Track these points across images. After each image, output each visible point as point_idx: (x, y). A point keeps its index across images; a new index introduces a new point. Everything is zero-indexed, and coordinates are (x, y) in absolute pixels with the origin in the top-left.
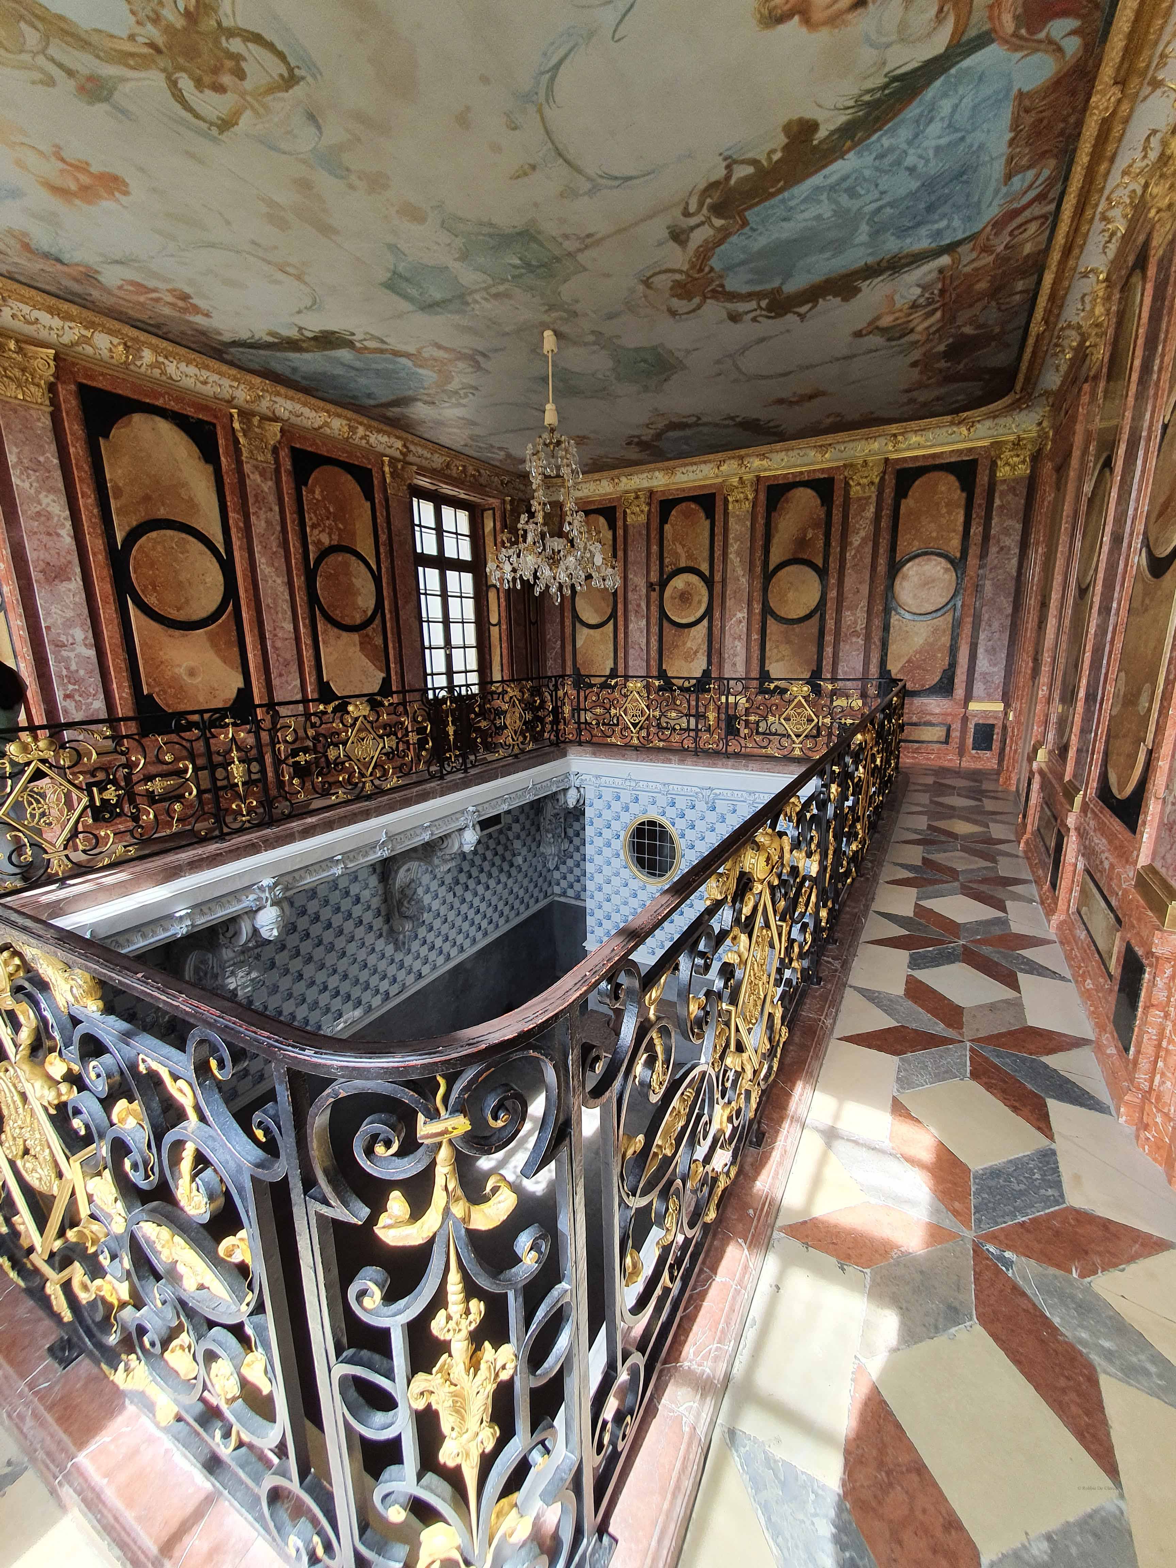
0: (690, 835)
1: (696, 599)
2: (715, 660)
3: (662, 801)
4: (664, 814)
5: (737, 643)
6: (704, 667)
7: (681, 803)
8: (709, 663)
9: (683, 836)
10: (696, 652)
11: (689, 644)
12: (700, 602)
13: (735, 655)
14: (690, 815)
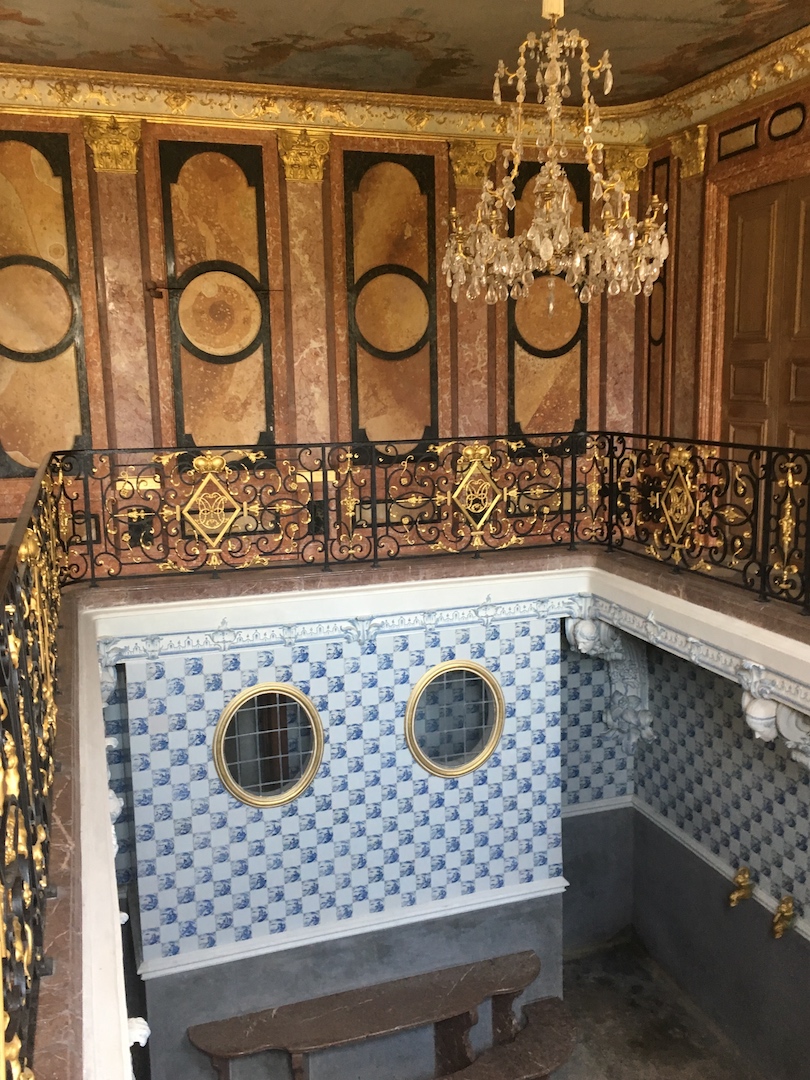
0: (336, 701)
1: (240, 316)
2: (279, 415)
3: (283, 656)
4: (288, 677)
5: (313, 388)
6: (262, 427)
7: (317, 653)
8: (270, 420)
9: (324, 706)
10: (245, 404)
11: (232, 391)
12: (247, 321)
13: (312, 409)
14: (335, 668)
